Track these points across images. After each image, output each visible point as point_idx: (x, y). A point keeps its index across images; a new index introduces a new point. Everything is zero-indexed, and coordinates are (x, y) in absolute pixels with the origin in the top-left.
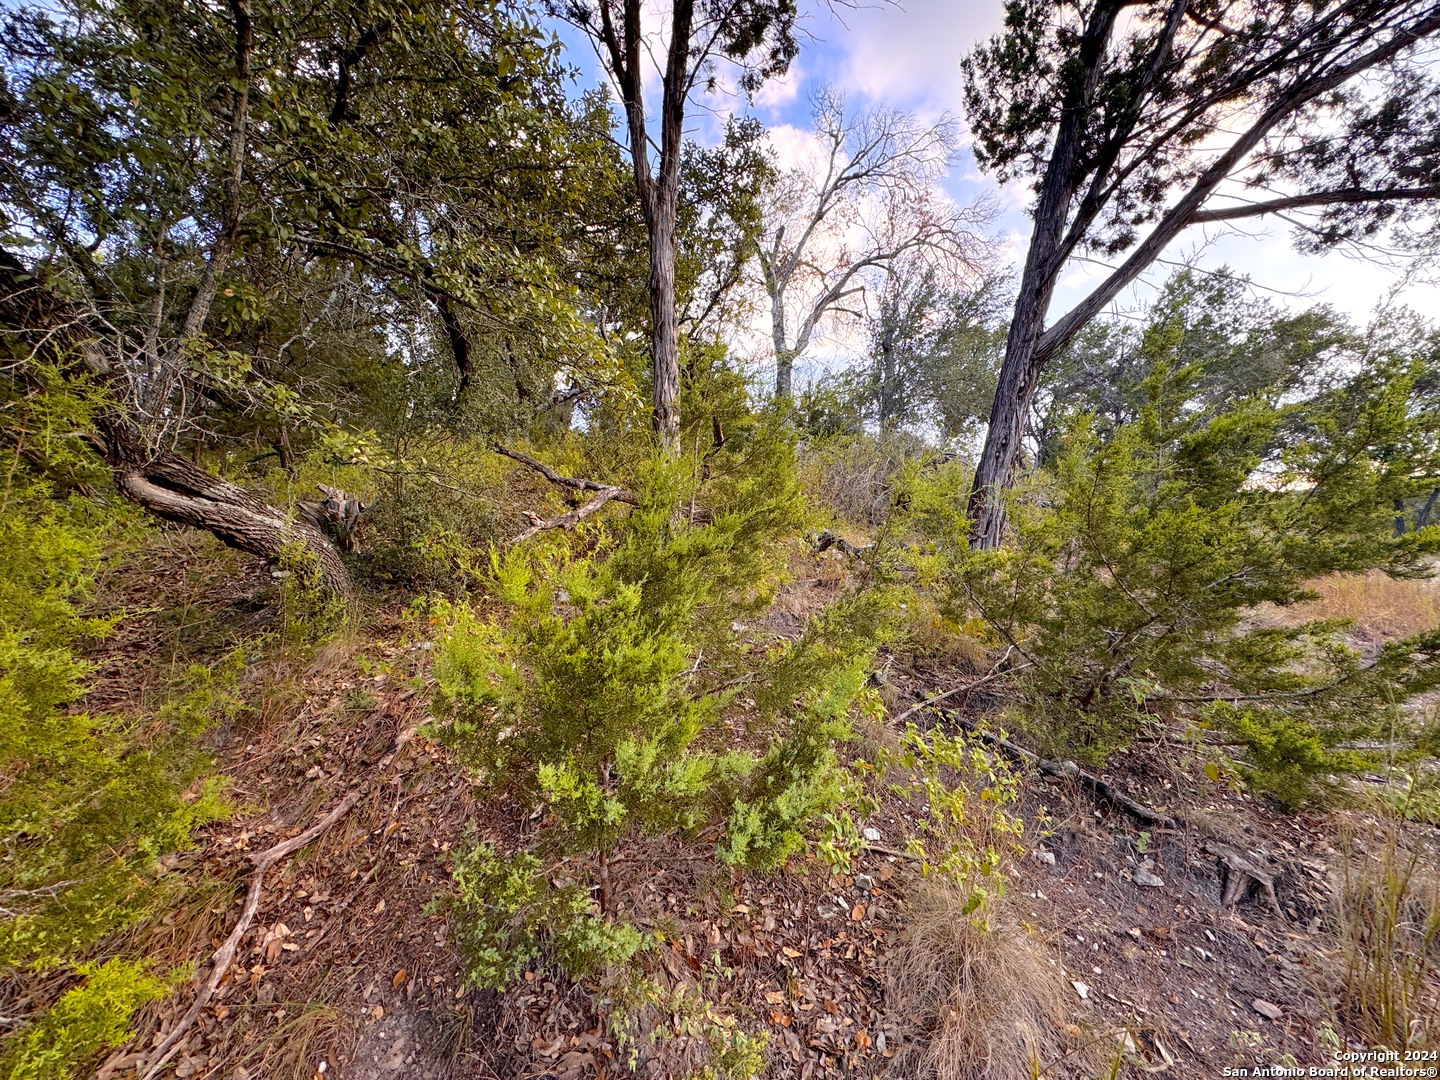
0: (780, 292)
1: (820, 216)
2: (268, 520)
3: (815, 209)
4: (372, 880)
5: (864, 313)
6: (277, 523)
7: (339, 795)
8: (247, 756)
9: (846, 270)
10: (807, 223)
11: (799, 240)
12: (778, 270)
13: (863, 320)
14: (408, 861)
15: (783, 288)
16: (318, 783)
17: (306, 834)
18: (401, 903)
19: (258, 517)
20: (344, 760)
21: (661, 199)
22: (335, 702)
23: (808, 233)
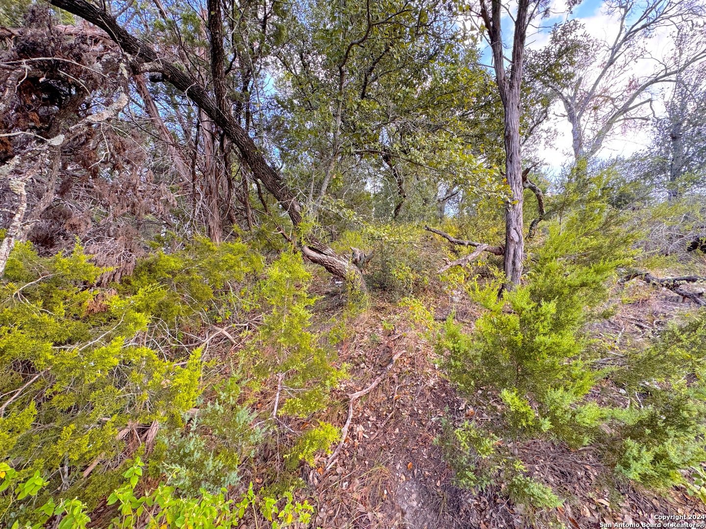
0: (578, 118)
1: (611, 62)
2: (341, 262)
3: (607, 59)
4: (392, 418)
5: (651, 116)
6: (344, 263)
7: (373, 377)
8: (339, 354)
9: (633, 92)
10: (600, 70)
11: (594, 82)
12: (577, 105)
13: (650, 122)
14: (405, 413)
15: (580, 115)
16: (365, 370)
17: (364, 391)
18: (405, 432)
19: (338, 261)
20: (373, 363)
21: (511, 86)
22: (366, 338)
23: (601, 76)
